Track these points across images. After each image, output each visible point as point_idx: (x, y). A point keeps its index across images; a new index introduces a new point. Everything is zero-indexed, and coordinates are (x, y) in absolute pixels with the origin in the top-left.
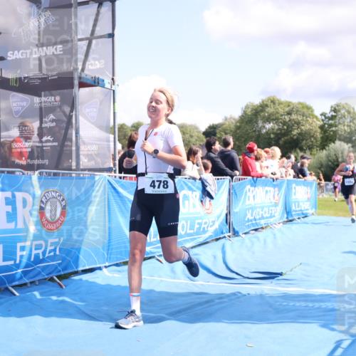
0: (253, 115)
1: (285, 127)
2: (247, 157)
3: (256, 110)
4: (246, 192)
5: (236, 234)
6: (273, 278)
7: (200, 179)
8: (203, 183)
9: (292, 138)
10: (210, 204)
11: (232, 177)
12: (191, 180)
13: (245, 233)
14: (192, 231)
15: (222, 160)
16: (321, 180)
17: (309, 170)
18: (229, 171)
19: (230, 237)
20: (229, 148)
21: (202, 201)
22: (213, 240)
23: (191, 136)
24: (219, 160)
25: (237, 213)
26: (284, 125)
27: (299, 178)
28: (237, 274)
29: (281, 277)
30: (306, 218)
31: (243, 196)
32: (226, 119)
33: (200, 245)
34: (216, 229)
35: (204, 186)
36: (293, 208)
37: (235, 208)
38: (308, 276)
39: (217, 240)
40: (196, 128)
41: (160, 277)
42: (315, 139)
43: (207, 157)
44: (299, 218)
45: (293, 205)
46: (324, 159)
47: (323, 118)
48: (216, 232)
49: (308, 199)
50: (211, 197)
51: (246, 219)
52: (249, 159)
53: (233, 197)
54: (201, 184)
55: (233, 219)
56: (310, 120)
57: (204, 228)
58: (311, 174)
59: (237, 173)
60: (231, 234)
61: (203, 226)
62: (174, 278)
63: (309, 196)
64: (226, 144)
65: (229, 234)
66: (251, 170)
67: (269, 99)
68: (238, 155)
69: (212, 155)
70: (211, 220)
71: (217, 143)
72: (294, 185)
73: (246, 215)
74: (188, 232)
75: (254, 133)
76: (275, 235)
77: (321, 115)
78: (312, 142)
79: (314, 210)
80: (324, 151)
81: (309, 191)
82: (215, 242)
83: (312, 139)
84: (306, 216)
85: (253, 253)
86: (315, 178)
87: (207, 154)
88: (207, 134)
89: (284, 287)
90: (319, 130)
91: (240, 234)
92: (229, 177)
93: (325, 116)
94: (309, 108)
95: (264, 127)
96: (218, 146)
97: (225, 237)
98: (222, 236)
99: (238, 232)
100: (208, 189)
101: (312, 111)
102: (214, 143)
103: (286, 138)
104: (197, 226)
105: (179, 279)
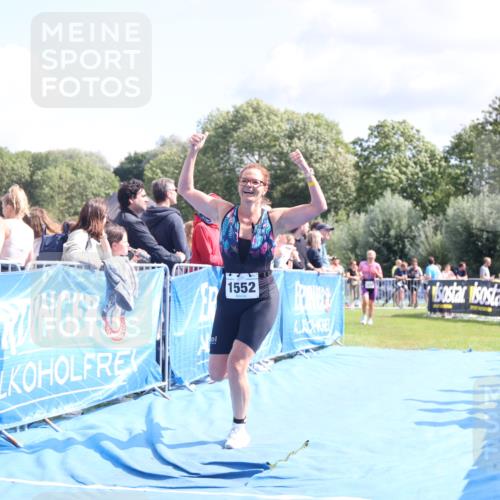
0: (218, 135)
1: (283, 164)
2: (202, 224)
3: (223, 127)
4: (200, 297)
5: (177, 383)
6: (249, 475)
7: (103, 268)
8: (109, 276)
9: (296, 187)
10: (122, 320)
11: (171, 265)
12: (83, 271)
13: (197, 382)
14: (79, 378)
15: (150, 229)
16: (353, 274)
17: (329, 252)
18: (164, 251)
19: (163, 389)
20: (166, 205)
21: (104, 315)
22: (127, 397)
23: (90, 178)
24: (145, 229)
25: (179, 338)
26: (281, 160)
27: (308, 269)
28: (176, 467)
29: (265, 473)
30: (321, 352)
31: (194, 305)
32: (164, 143)
33: (99, 407)
34: (134, 374)
35: (111, 284)
36: (296, 330)
37: (176, 331)
38: (320, 470)
39: (137, 395)
40: (102, 161)
41: (11, 476)
42: (344, 189)
43: (120, 221)
44: (307, 351)
45: (296, 323)
46: (362, 231)
47: (358, 149)
48: (132, 380)
49: (326, 311)
50: (126, 306)
51: (199, 353)
52: (208, 228)
53: (172, 306)
54: (104, 278)
55: (172, 352)
56: (332, 152)
57: (103, 371)
58: (333, 261)
59: (181, 256)
60: (166, 383)
61: (100, 366)
62: (42, 479)
63: (329, 305)
64: (159, 195)
65: (162, 384)
66: (210, 251)
67: (249, 104)
68: (186, 219)
69: (131, 218)
70: (119, 354)
71: (142, 192)
72: (297, 283)
73: (199, 344)
74: (74, 379)
75: (221, 175)
76: (256, 385)
77: (354, 143)
78: (336, 196)
79: (337, 334)
80: (363, 215)
81: (328, 296)
82: (133, 401)
83: (338, 190)
84: (322, 347)
85: (211, 423)
86: (340, 269)
87: (120, 215)
88: (122, 173)
89: (270, 493)
90: (352, 172)
91: (186, 383)
92: (163, 265)
93: (361, 145)
94: (331, 126)
95: (242, 162)
96: (143, 200)
97: (154, 390)
98: (147, 388)
99: (180, 380)
100: (120, 288)
101: (339, 133)
102: (134, 194)
103: (286, 186)
104: (88, 367)
105: (52, 480)
